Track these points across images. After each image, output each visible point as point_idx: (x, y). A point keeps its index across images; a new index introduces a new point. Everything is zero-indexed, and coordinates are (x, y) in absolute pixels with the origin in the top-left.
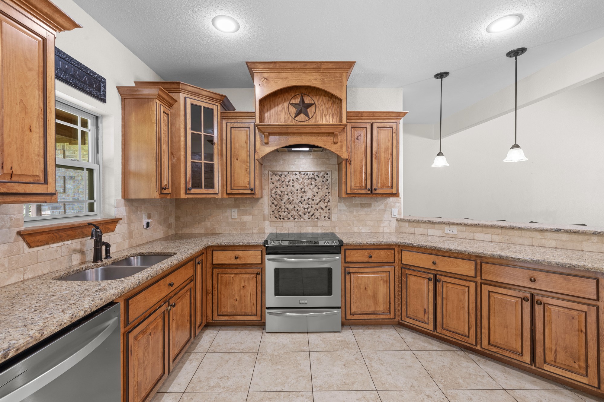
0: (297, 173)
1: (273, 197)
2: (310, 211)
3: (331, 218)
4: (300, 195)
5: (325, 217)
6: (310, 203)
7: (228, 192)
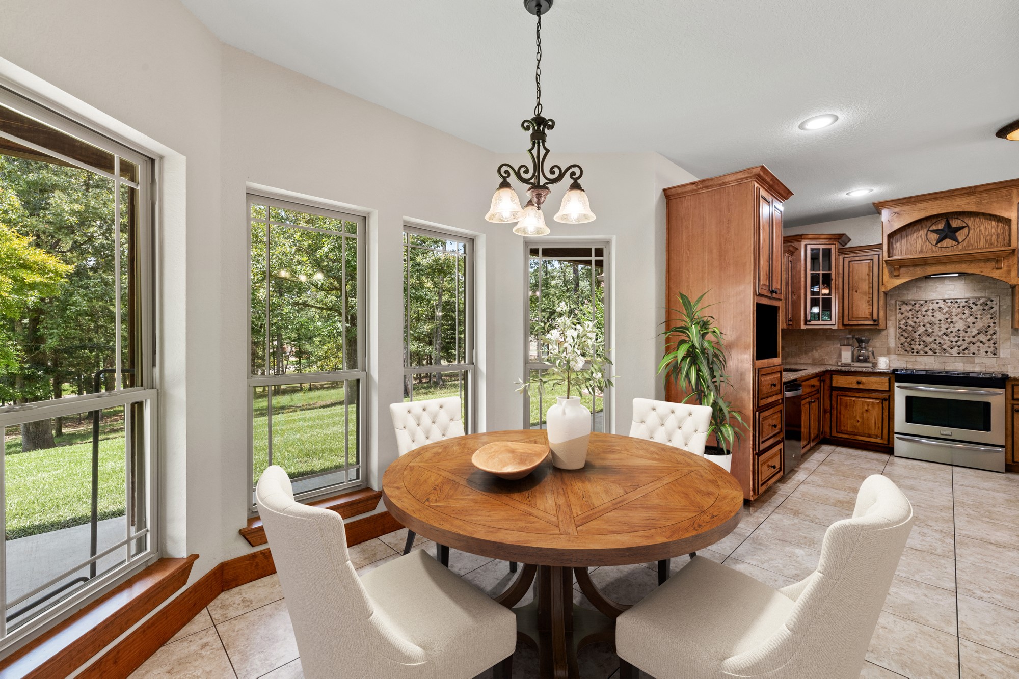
0: (939, 301)
1: (902, 329)
2: (962, 345)
3: (998, 354)
4: (944, 326)
5: (987, 352)
6: (961, 335)
7: (845, 323)
